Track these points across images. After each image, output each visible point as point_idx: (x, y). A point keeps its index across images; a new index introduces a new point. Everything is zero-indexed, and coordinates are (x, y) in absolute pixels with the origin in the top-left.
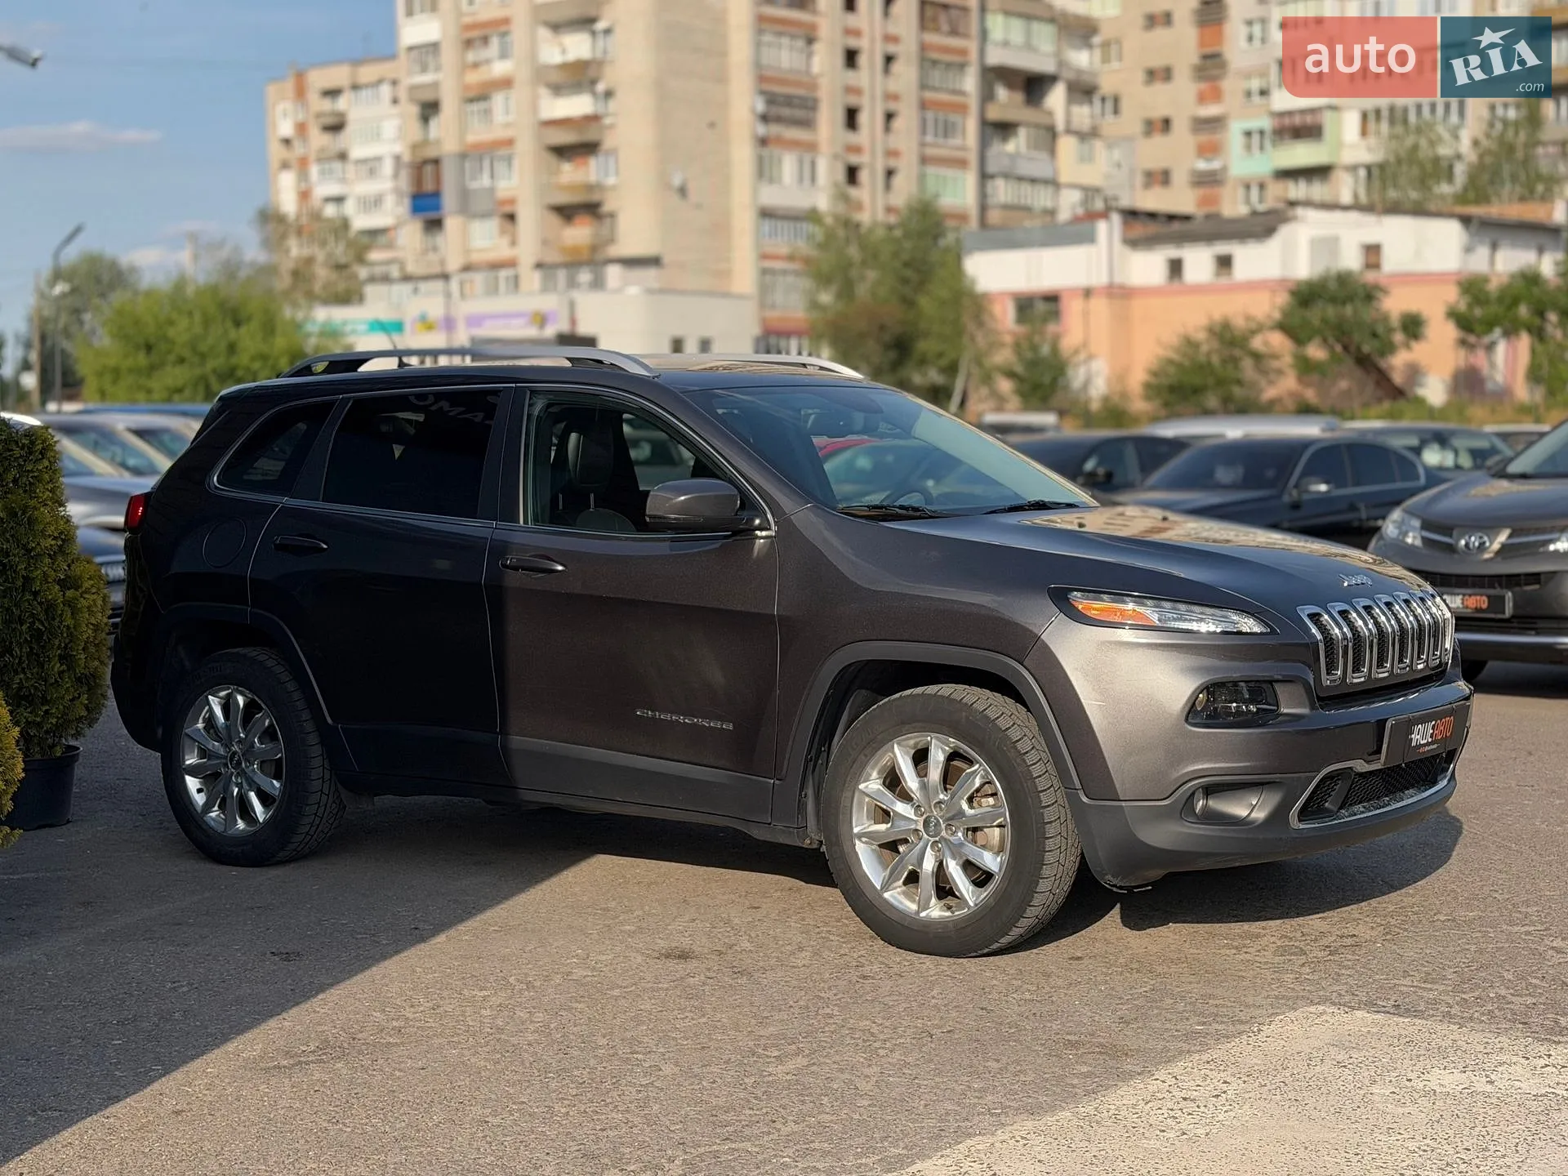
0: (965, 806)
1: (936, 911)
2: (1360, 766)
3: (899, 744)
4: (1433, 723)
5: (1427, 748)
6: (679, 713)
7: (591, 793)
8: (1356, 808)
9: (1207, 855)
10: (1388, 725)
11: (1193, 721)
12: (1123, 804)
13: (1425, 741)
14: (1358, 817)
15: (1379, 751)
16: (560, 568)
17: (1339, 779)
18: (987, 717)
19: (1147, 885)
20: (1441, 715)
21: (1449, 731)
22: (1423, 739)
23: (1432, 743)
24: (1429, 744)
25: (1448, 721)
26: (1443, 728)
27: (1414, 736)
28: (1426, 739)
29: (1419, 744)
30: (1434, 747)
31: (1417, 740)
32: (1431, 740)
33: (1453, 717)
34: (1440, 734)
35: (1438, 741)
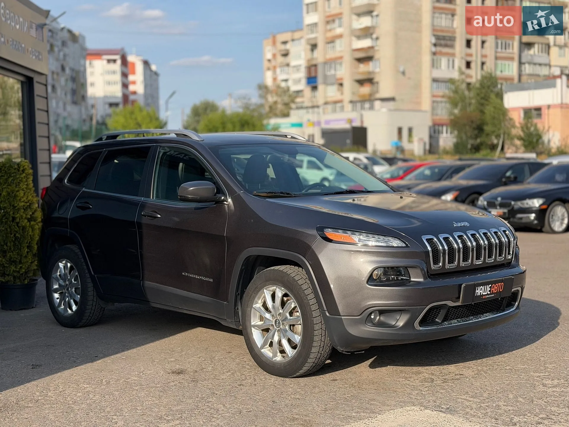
0: (288, 315)
1: (279, 358)
2: (450, 304)
3: (266, 289)
4: (490, 285)
5: (487, 296)
6: (196, 274)
7: (171, 304)
8: (452, 321)
10: (463, 286)
11: (370, 283)
12: (343, 317)
13: (485, 293)
14: (453, 325)
15: (459, 298)
16: (159, 216)
17: (441, 309)
18: (294, 280)
19: (362, 351)
20: (495, 282)
21: (501, 289)
22: (484, 293)
23: (490, 294)
24: (488, 294)
25: (500, 285)
26: (497, 288)
27: (478, 291)
28: (486, 292)
29: (481, 294)
30: (492, 296)
31: (481, 293)
32: (489, 293)
33: (502, 283)
34: (496, 290)
35: (494, 293)
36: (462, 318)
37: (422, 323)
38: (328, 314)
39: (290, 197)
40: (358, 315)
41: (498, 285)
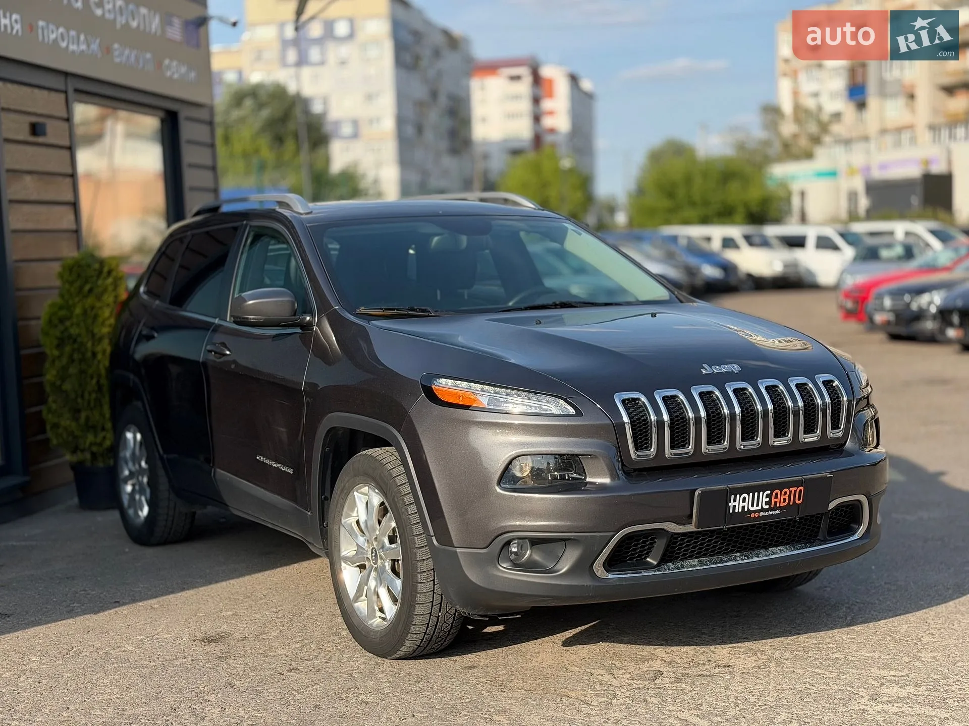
0: (386, 540)
1: (377, 620)
2: (673, 528)
3: (357, 492)
4: (769, 492)
5: (761, 514)
6: (272, 460)
8: (686, 563)
9: (521, 595)
10: (697, 493)
11: (505, 486)
12: (458, 550)
13: (755, 508)
14: (686, 569)
15: (691, 516)
16: (228, 353)
17: (655, 538)
18: (391, 474)
19: (518, 614)
20: (781, 486)
21: (799, 499)
22: (752, 506)
23: (770, 509)
24: (763, 510)
25: (795, 491)
26: (786, 497)
27: (736, 504)
28: (758, 505)
29: (746, 510)
30: (774, 512)
31: (743, 507)
32: (767, 507)
33: (802, 488)
34: (784, 502)
35: (780, 508)
36: (714, 555)
37: (610, 565)
38: (435, 542)
39: (428, 316)
40: (483, 547)
41: (791, 492)
